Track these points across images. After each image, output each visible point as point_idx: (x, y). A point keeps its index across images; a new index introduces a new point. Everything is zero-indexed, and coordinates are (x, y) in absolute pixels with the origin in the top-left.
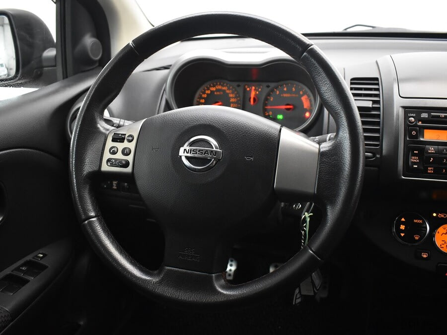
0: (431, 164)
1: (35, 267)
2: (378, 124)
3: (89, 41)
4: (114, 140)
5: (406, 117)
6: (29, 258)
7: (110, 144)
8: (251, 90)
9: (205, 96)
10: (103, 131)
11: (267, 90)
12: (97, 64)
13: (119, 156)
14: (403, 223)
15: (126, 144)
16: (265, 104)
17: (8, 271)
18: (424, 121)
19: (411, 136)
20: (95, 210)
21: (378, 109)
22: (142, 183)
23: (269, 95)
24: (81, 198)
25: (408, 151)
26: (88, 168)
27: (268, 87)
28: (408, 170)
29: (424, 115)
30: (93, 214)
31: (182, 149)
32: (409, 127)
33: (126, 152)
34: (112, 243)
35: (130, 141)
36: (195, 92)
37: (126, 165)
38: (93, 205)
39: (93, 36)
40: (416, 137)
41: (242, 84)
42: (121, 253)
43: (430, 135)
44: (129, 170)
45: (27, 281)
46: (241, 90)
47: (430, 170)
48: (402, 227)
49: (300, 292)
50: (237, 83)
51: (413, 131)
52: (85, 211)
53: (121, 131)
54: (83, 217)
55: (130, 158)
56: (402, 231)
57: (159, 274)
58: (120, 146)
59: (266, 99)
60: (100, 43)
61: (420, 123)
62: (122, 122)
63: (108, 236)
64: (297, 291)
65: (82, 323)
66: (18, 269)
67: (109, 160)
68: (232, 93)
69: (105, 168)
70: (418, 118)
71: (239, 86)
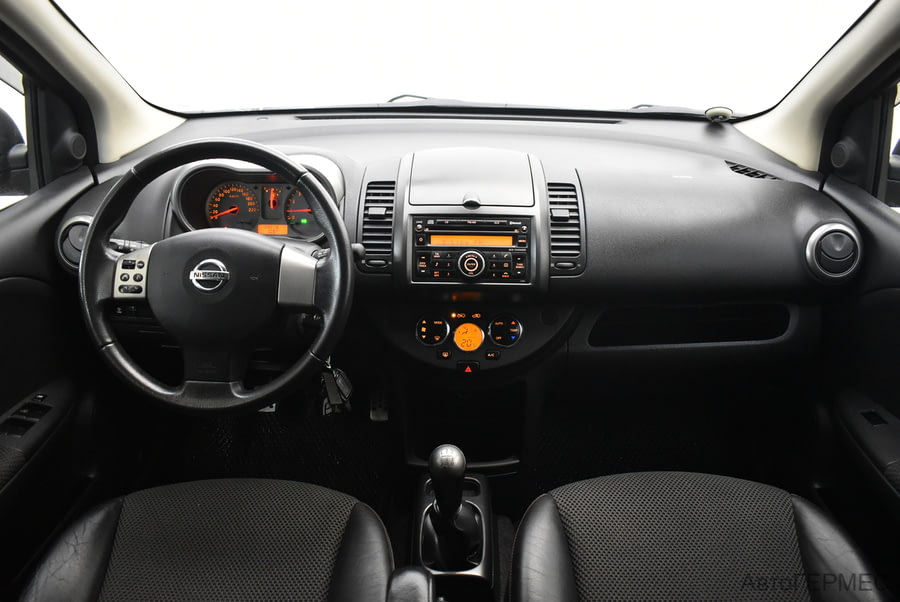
0: (436, 269)
1: (37, 409)
2: (390, 231)
3: (70, 136)
4: (124, 267)
5: (415, 225)
6: (27, 400)
7: (120, 271)
8: (270, 192)
9: (219, 200)
10: (112, 258)
11: (287, 193)
12: (81, 164)
13: (131, 282)
14: (424, 326)
15: (137, 271)
16: (287, 208)
17: (7, 415)
18: (430, 227)
19: (419, 243)
20: (110, 336)
21: (391, 216)
22: (157, 307)
23: (290, 197)
24: (96, 325)
25: (417, 257)
26: (100, 296)
27: (288, 188)
28: (417, 275)
29: (431, 222)
30: (109, 340)
31: (192, 273)
32: (416, 235)
33: (138, 278)
34: (132, 365)
35: (141, 267)
36: (207, 196)
37: (139, 290)
38: (108, 332)
39: (75, 131)
40: (423, 243)
41: (260, 186)
42: (141, 373)
43: (437, 241)
44: (142, 295)
45: (33, 424)
46: (259, 192)
47: (436, 274)
48: (424, 329)
49: (329, 401)
50: (254, 185)
51: (421, 238)
52: (102, 338)
53: (130, 257)
54: (100, 344)
55: (142, 284)
56: (424, 333)
57: (180, 389)
58: (131, 273)
59: (288, 202)
60: (83, 139)
61: (427, 230)
62: (127, 244)
63: (127, 360)
64: (326, 401)
65: (92, 476)
66: (18, 412)
67: (121, 287)
68: (250, 196)
69: (118, 294)
70: (425, 225)
71: (256, 188)
